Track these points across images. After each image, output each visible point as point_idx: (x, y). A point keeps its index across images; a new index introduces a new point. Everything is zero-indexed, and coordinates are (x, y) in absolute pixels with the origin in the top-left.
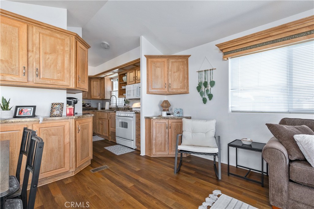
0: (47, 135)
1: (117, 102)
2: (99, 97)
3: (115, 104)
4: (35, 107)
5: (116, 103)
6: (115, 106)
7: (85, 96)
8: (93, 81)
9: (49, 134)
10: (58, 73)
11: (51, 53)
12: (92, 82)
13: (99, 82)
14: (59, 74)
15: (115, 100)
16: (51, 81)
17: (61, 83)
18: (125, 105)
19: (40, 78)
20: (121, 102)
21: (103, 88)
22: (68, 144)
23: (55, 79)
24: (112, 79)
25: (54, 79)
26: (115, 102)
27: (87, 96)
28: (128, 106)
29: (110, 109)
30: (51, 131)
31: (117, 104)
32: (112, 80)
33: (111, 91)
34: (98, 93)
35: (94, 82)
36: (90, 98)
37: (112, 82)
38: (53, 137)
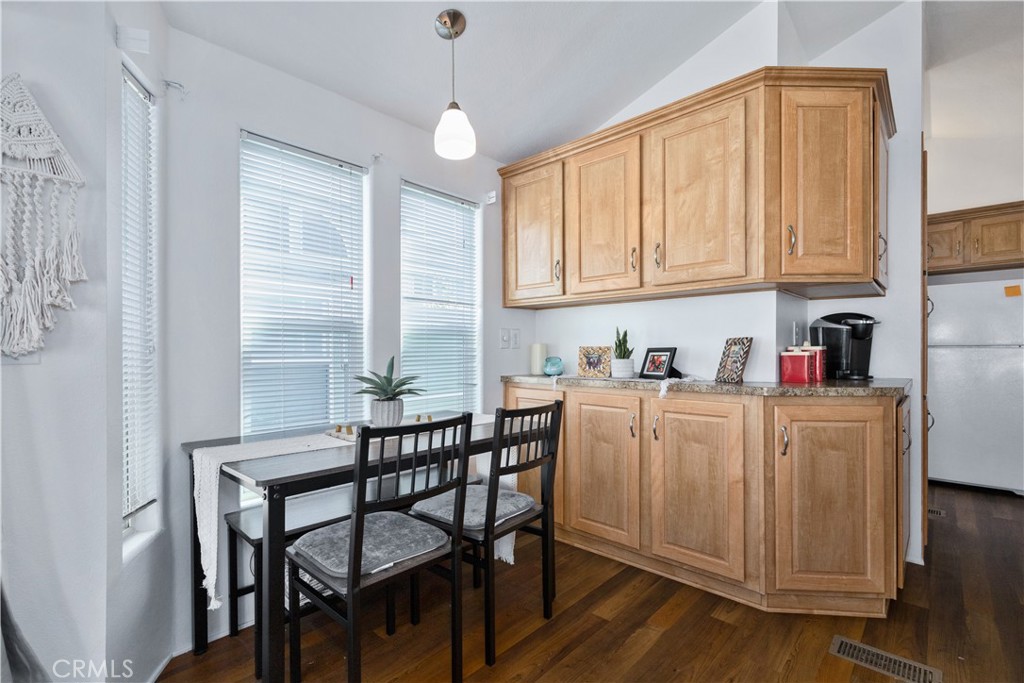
0: (679, 434)
4: (673, 351)
9: (685, 434)
10: (709, 241)
11: (689, 185)
14: (711, 244)
16: (690, 271)
17: (717, 270)
19: (664, 270)
22: (741, 485)
23: (701, 261)
25: (698, 264)
30: (689, 425)
38: (697, 445)
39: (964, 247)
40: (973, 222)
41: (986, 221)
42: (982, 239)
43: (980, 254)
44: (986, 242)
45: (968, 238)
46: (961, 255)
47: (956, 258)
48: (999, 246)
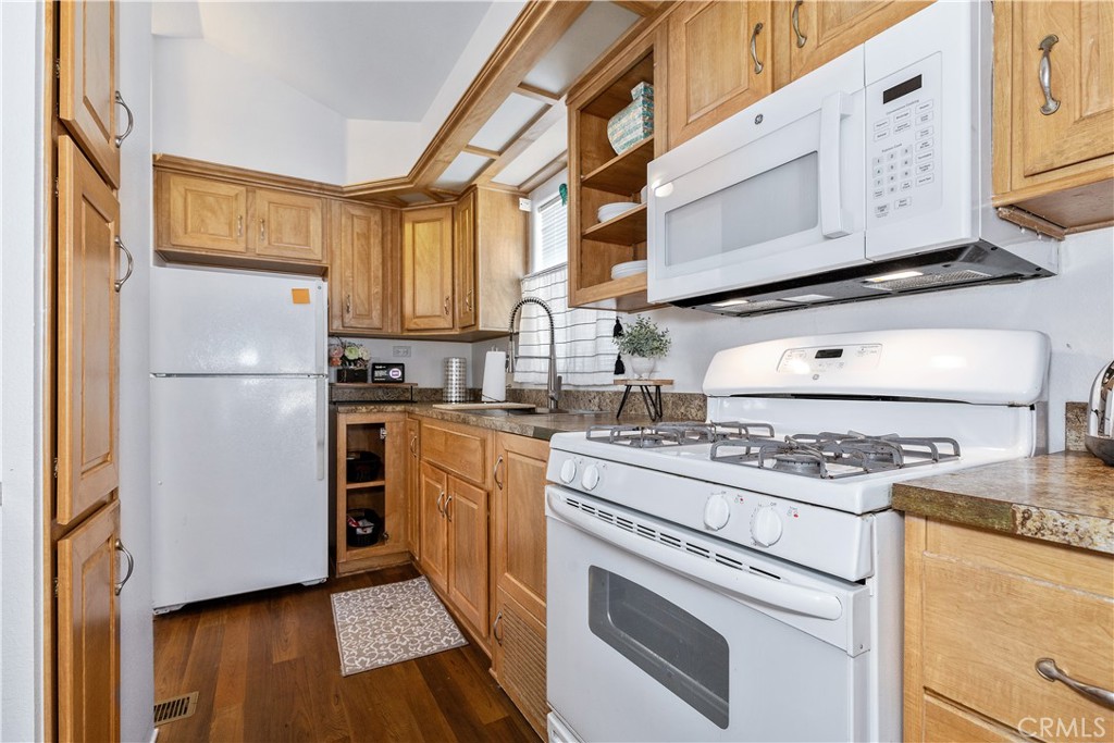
1: (560, 351)
2: (445, 323)
3: (544, 365)
5: (552, 358)
6: (544, 379)
7: (369, 315)
8: (415, 222)
12: (408, 228)
13: (447, 225)
15: (545, 337)
18: (620, 368)
20: (590, 345)
21: (467, 261)
24: (526, 194)
26: (545, 351)
27: (376, 314)
28: (657, 377)
29: (514, 394)
31: (561, 365)
32: (524, 204)
33: (520, 274)
34: (442, 293)
35: (419, 227)
36: (397, 330)
37: (527, 216)
39: (247, 227)
40: (259, 192)
41: (275, 197)
42: (269, 221)
43: (266, 242)
44: (273, 225)
45: (253, 216)
46: (243, 238)
47: (237, 241)
48: (289, 237)
